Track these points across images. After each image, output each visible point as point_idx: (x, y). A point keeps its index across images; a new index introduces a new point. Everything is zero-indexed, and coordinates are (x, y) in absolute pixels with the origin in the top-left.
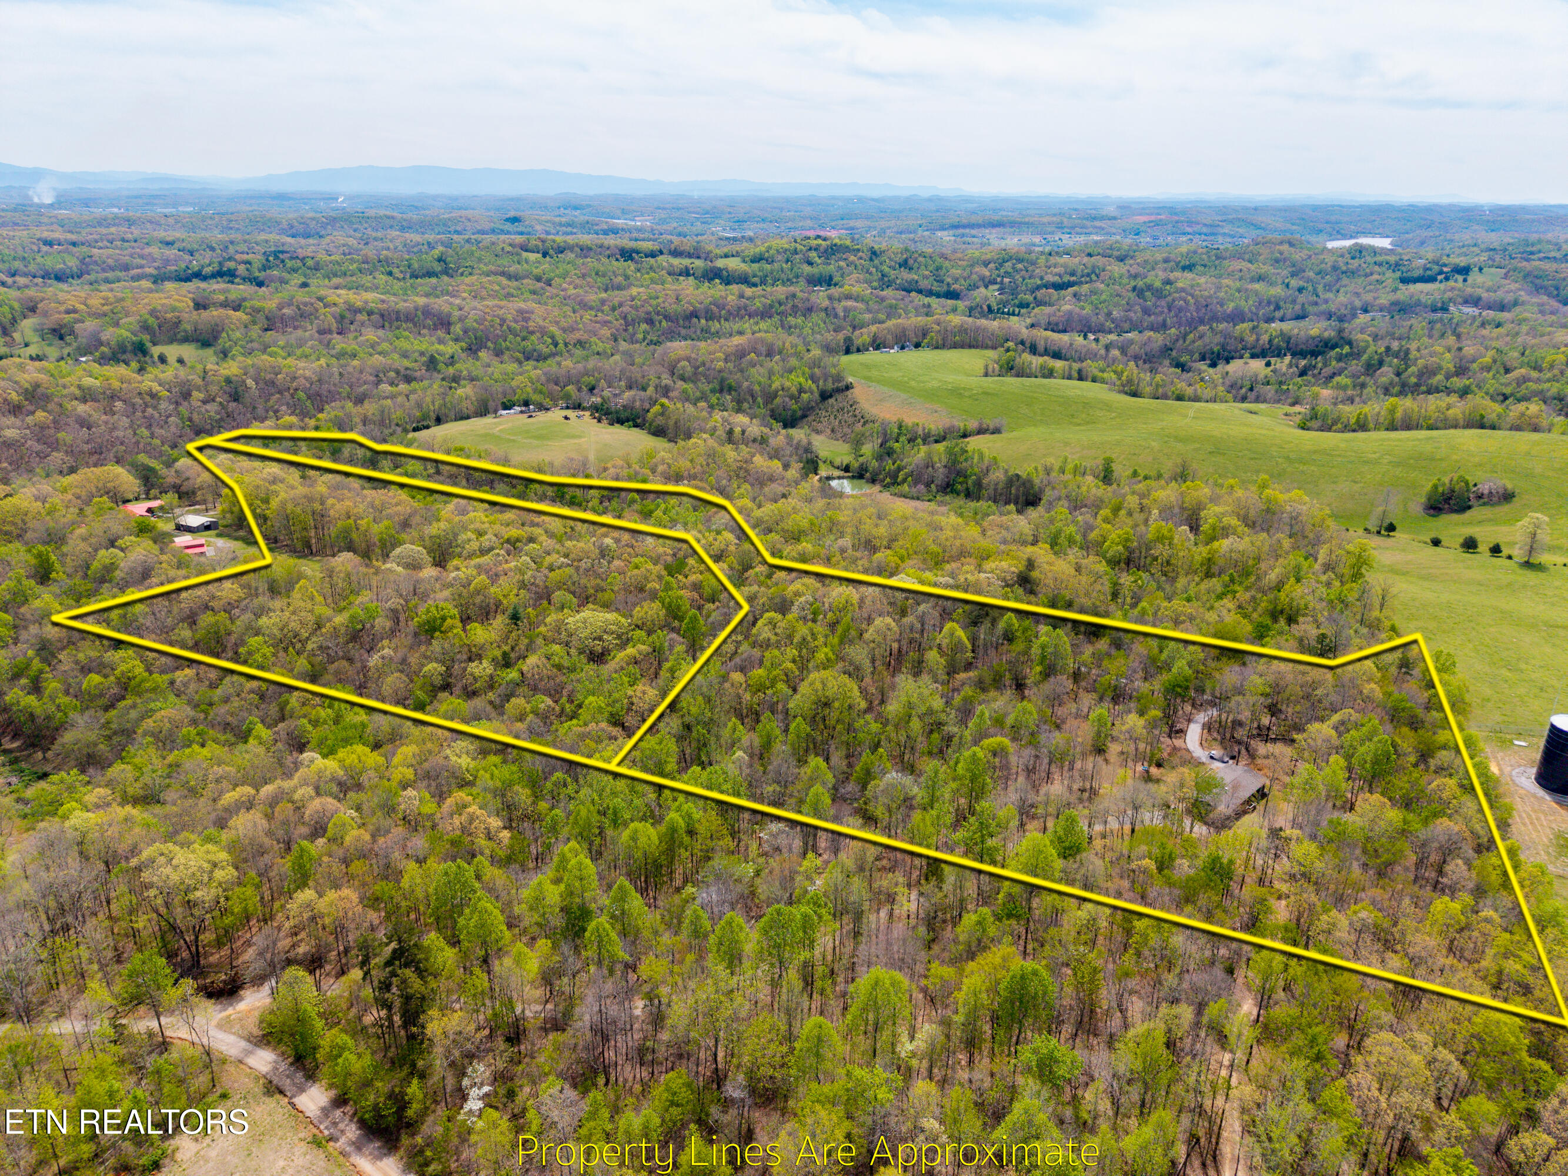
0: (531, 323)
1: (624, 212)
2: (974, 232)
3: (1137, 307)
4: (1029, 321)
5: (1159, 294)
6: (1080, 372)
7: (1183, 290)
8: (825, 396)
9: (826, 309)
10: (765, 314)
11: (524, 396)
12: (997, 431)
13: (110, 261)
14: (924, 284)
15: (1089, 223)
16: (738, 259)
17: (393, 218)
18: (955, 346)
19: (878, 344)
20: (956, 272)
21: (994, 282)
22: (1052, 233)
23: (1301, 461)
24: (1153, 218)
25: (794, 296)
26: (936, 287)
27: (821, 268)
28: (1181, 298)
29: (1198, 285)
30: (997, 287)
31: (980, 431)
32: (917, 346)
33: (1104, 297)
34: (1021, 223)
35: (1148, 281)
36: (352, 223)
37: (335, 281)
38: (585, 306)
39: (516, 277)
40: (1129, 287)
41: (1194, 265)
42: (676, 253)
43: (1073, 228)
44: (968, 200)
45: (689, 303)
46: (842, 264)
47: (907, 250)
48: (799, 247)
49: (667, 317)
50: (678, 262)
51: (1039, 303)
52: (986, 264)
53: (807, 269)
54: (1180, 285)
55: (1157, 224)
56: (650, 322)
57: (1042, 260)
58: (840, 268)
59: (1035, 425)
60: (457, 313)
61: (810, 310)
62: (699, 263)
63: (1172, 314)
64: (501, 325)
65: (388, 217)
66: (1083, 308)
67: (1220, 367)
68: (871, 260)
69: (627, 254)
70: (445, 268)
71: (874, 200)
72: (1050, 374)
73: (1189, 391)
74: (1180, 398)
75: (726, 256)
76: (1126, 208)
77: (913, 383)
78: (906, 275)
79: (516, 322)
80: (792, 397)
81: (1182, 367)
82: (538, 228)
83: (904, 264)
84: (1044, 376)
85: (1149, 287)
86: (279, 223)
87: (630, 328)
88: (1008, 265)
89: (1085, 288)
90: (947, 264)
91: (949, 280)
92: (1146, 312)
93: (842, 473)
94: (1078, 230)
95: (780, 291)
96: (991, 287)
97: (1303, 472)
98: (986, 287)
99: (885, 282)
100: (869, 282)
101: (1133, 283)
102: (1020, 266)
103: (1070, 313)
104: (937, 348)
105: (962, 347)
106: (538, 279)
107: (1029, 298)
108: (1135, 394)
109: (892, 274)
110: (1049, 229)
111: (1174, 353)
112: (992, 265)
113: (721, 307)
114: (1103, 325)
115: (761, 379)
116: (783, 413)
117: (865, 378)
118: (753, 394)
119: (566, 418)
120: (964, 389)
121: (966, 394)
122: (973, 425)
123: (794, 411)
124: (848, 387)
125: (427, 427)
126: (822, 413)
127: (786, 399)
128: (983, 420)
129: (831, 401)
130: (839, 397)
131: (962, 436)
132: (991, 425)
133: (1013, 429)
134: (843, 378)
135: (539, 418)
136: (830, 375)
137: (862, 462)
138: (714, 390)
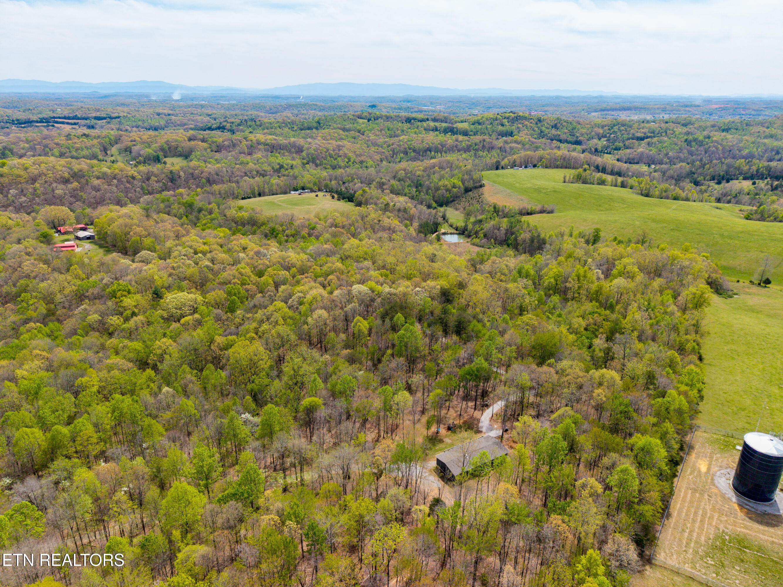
0: (341, 152)
1: (432, 103)
2: (612, 113)
3: (685, 151)
4: (617, 157)
5: (700, 143)
6: (622, 182)
7: (716, 142)
8: (467, 190)
9: (501, 148)
10: (467, 149)
11: (302, 185)
12: (551, 212)
13: (179, 122)
14: (563, 137)
15: (682, 109)
16: (467, 123)
17: (316, 105)
18: (557, 167)
19: (513, 165)
20: (584, 131)
21: (605, 137)
22: (659, 114)
23: (730, 237)
24: (722, 106)
25: (484, 141)
26: (570, 139)
27: (508, 127)
28: (714, 146)
29: (726, 139)
30: (605, 139)
31: (542, 212)
32: (535, 166)
33: (666, 144)
34: (641, 108)
35: (695, 136)
36: (298, 107)
37: (266, 131)
38: (375, 144)
39: (348, 130)
40: (683, 140)
41: (730, 129)
42: (435, 120)
43: (672, 111)
44: (617, 97)
45: (427, 143)
46: (519, 125)
47: (558, 119)
48: (499, 117)
49: (414, 151)
50: (432, 124)
51: (627, 147)
52: (603, 127)
53: (500, 128)
54: (715, 139)
55: (723, 109)
56: (406, 153)
57: (636, 126)
58: (518, 128)
59: (575, 210)
60: (306, 146)
61: (493, 148)
62: (444, 125)
63: (707, 155)
64: (326, 152)
65: (315, 105)
66: (651, 150)
67: (722, 185)
68: (537, 124)
69: (409, 120)
70: (319, 125)
71: (564, 97)
72: (602, 182)
73: (683, 195)
74: (676, 198)
75: (462, 122)
76: (708, 101)
77: (517, 185)
78: (554, 132)
79: (334, 151)
80: (447, 190)
81: (697, 183)
82: (384, 110)
83: (555, 126)
84: (599, 184)
85: (695, 140)
86: (265, 107)
87: (395, 156)
88: (616, 128)
89: (655, 140)
90: (579, 126)
91: (578, 135)
92: (691, 153)
93: (455, 232)
94: (675, 112)
95: (477, 139)
96: (603, 139)
97: (729, 244)
98: (600, 139)
99: (542, 135)
100: (532, 135)
101: (686, 137)
102: (622, 128)
103: (642, 153)
104: (546, 167)
105: (561, 168)
106: (359, 131)
107: (621, 144)
108: (647, 195)
109: (546, 131)
110: (657, 112)
111: (696, 176)
112: (606, 128)
113: (443, 146)
114: (662, 160)
115: (436, 180)
116: (442, 199)
117: (494, 182)
118: (429, 188)
119: (317, 196)
120: (544, 189)
121: (544, 191)
122: (538, 208)
123: (447, 198)
124: (481, 186)
125: (250, 198)
126: (464, 199)
127: (444, 191)
128: (546, 206)
129: (470, 193)
130: (475, 191)
131: (529, 214)
132: (549, 209)
133: (561, 211)
134: (480, 181)
135: (304, 196)
136: (472, 179)
137: (466, 226)
138: (409, 186)
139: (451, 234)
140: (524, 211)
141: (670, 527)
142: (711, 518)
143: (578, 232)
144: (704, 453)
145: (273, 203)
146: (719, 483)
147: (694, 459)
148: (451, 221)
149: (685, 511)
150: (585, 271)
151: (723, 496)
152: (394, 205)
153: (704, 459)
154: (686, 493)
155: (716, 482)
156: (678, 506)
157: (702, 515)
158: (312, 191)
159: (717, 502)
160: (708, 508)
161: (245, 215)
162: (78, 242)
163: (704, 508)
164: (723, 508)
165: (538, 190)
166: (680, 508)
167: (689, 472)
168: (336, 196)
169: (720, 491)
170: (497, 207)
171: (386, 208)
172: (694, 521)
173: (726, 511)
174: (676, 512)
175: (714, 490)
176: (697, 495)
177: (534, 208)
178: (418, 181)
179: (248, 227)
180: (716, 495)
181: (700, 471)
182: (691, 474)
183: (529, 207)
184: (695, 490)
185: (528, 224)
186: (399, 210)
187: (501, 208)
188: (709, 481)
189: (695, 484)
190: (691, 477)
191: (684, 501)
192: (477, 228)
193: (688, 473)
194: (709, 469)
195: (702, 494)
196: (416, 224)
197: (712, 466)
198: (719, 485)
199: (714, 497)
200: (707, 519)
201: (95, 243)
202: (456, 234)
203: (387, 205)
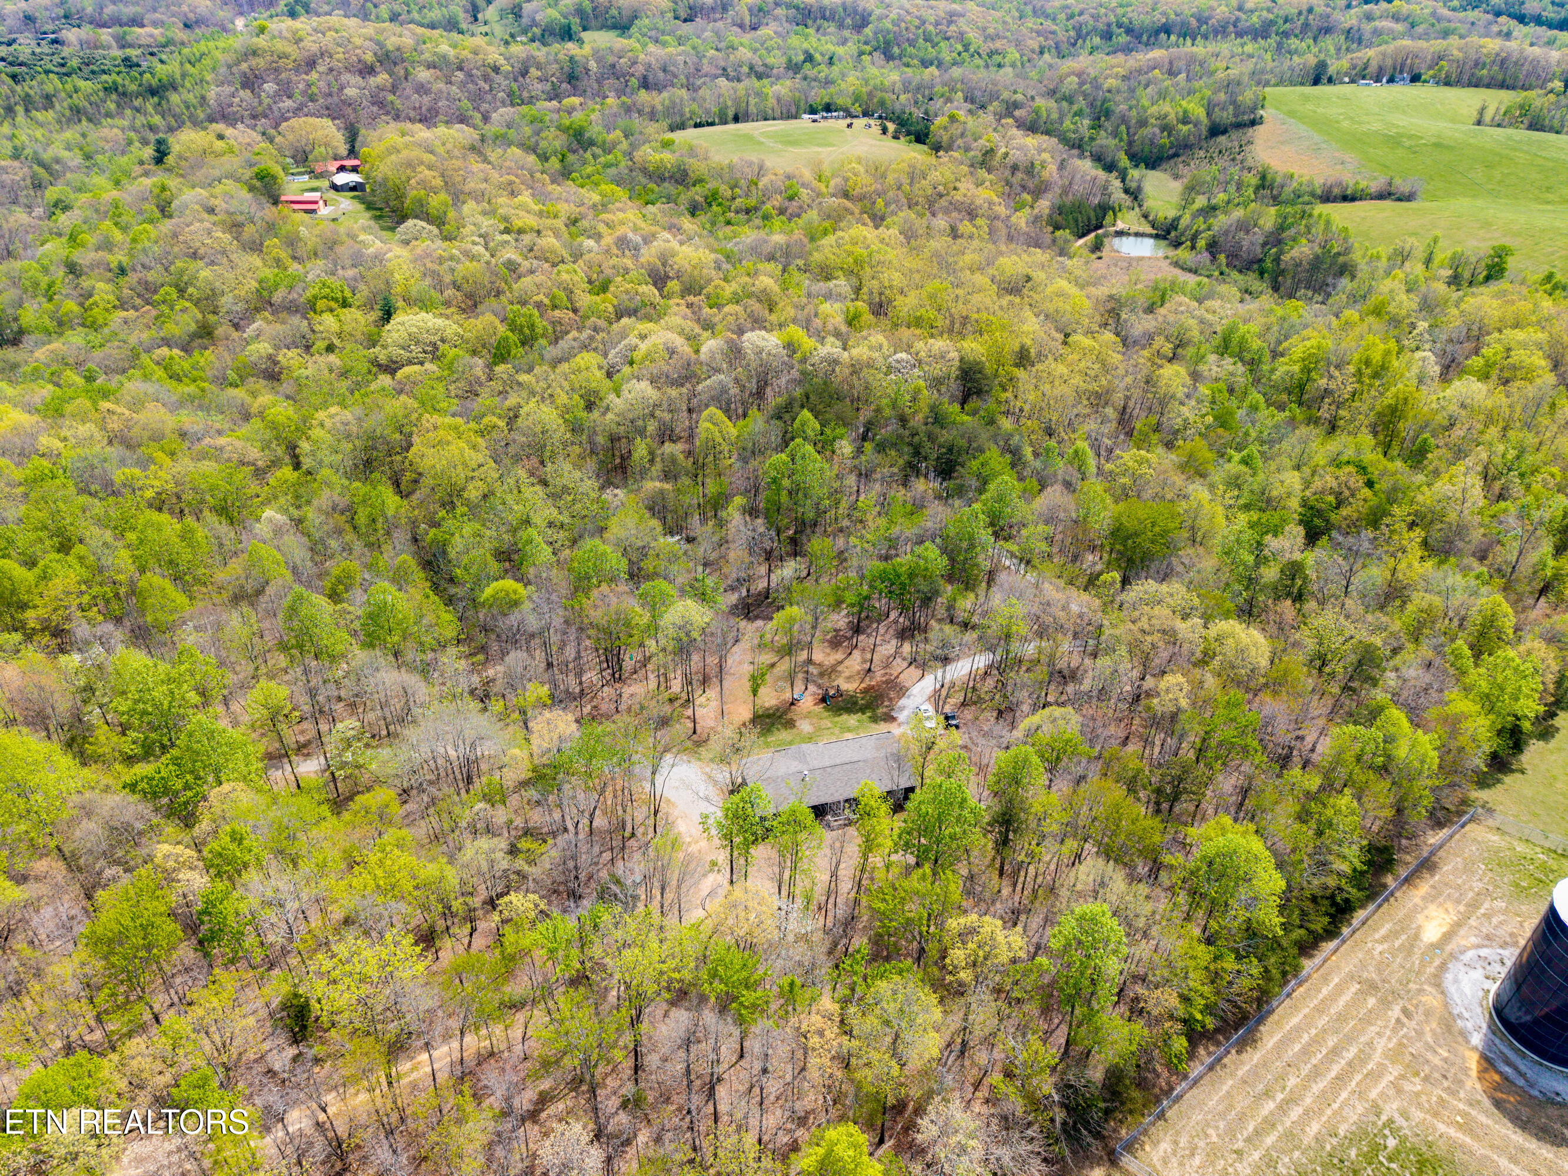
0: (953, 28)
8: (1216, 130)
10: (1262, 32)
11: (826, 100)
12: (1409, 198)
14: (1533, 7)
18: (1477, 84)
19: (1360, 75)
31: (1382, 196)
32: (1415, 79)
45: (1163, 14)
49: (1129, 31)
56: (1107, 35)
59: (1473, 196)
60: (878, 12)
64: (918, 28)
77: (1346, 124)
79: (937, 24)
80: (1165, 128)
87: (1080, 43)
93: (1149, 230)
95: (1293, 5)
104: (1447, 84)
113: (1202, 20)
115: (1145, 102)
116: (1147, 149)
117: (1291, 114)
118: (1124, 120)
119: (850, 126)
120: (1410, 137)
121: (1407, 143)
122: (1374, 187)
123: (1163, 146)
124: (1253, 123)
125: (711, 124)
126: (1202, 153)
127: (1157, 130)
128: (1398, 181)
129: (1222, 139)
130: (1235, 135)
131: (1345, 198)
132: (1406, 189)
133: (1434, 198)
134: (1253, 110)
135: (823, 124)
136: (1234, 103)
137: (1177, 219)
138: (1079, 113)
139: (1137, 235)
140: (1336, 191)
141: (1232, 1075)
142: (1375, 1076)
143: (1449, 254)
144: (1459, 887)
145: (749, 138)
146: (1456, 981)
147: (1417, 900)
148: (1149, 204)
149: (1306, 1038)
150: (1388, 353)
151: (1449, 1024)
152: (1006, 154)
153: (1449, 905)
154: (1339, 990)
155: (1449, 976)
156: (1295, 1021)
157: (1350, 1064)
158: (849, 114)
159: (1420, 1033)
160: (1381, 1045)
161: (668, 158)
162: (332, 194)
163: (1370, 1044)
164: (1429, 1056)
165: (1394, 141)
166: (1298, 1030)
167: (1383, 932)
168: (891, 127)
169: (1446, 1005)
170: (1269, 177)
171: (986, 159)
172: (1316, 1073)
173: (1435, 1068)
174: (1277, 1037)
175: (1431, 999)
176: (1371, 1002)
177: (1363, 184)
178: (1104, 101)
179: (669, 187)
180: (1428, 1014)
181: (1417, 937)
182: (1385, 939)
183: (1351, 179)
184: (1372, 987)
185: (1328, 223)
186: (1015, 168)
187: (1279, 180)
188: (1430, 970)
189: (1379, 971)
190: (1380, 948)
191: (1319, 1010)
192: (1200, 223)
193: (1377, 936)
194: (1447, 937)
195: (1385, 1004)
196: (1044, 205)
197: (1462, 932)
198: (1452, 989)
199: (1419, 1017)
200: (1358, 1077)
201: (362, 200)
202: (1150, 236)
203: (990, 152)
